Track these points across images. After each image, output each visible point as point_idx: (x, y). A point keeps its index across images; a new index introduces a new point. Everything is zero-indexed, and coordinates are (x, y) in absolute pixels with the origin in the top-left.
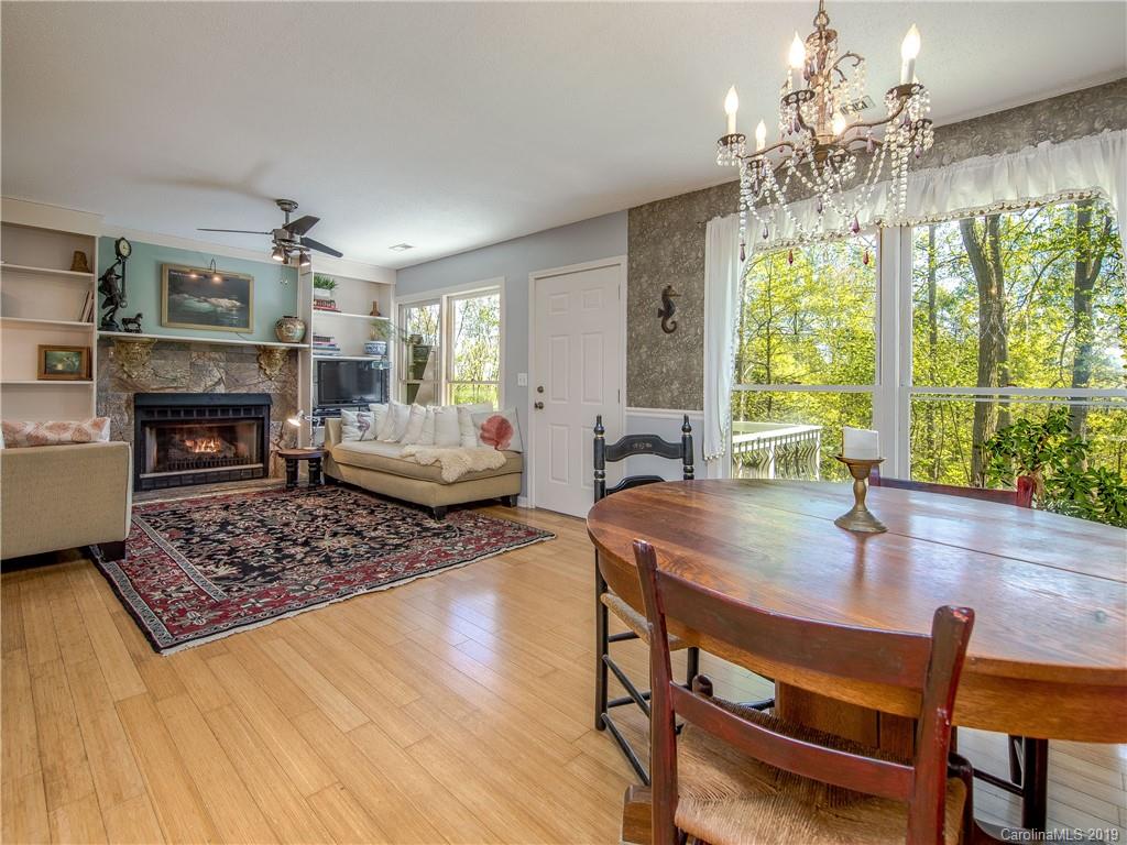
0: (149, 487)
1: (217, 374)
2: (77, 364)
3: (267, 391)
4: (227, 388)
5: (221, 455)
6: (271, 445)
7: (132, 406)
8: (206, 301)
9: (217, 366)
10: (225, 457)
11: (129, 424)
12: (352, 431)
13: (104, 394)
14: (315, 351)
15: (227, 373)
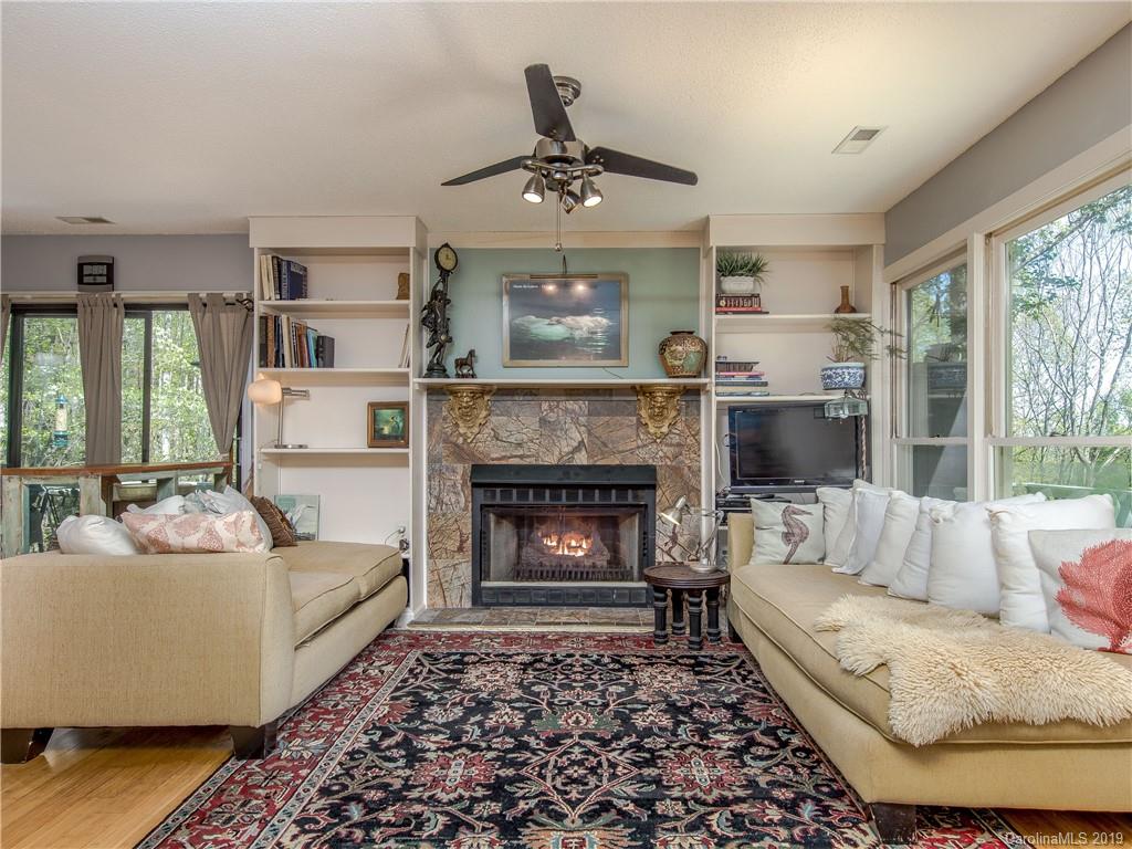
0: (490, 601)
1: (576, 435)
2: (401, 425)
3: (650, 462)
4: (590, 456)
5: (588, 563)
6: (658, 551)
7: (469, 484)
8: (559, 322)
9: (576, 423)
10: (594, 566)
11: (466, 509)
12: (772, 544)
13: (438, 465)
14: (720, 389)
15: (590, 434)
